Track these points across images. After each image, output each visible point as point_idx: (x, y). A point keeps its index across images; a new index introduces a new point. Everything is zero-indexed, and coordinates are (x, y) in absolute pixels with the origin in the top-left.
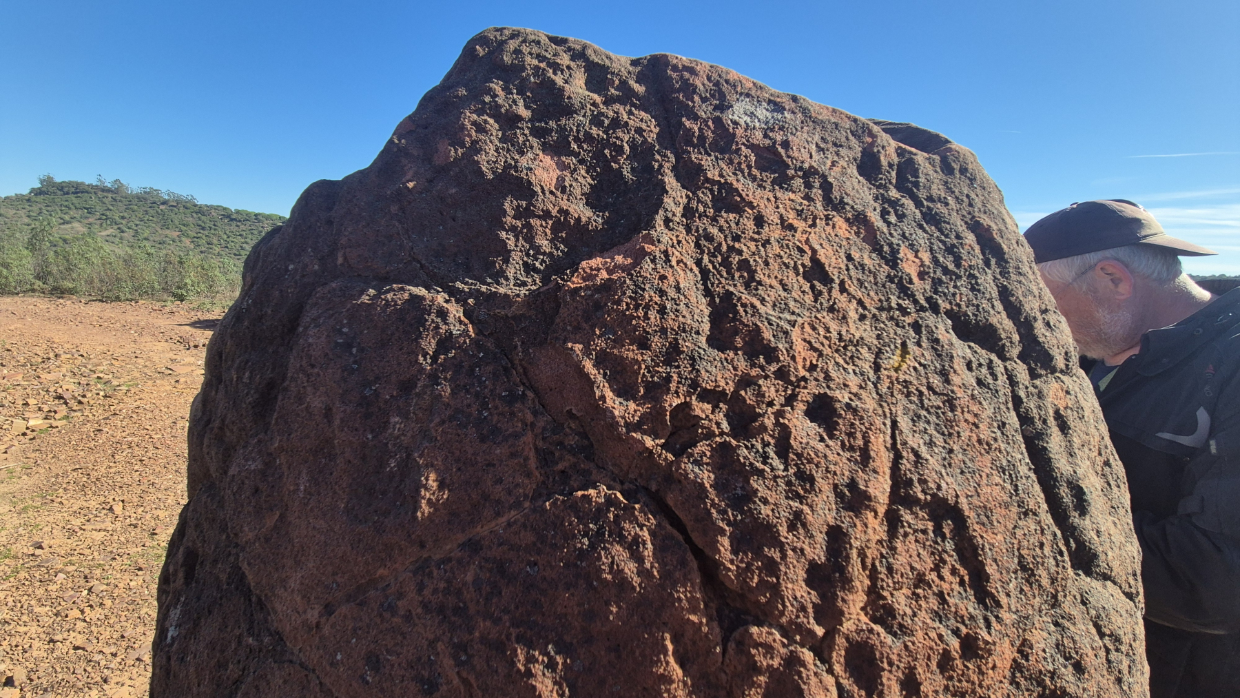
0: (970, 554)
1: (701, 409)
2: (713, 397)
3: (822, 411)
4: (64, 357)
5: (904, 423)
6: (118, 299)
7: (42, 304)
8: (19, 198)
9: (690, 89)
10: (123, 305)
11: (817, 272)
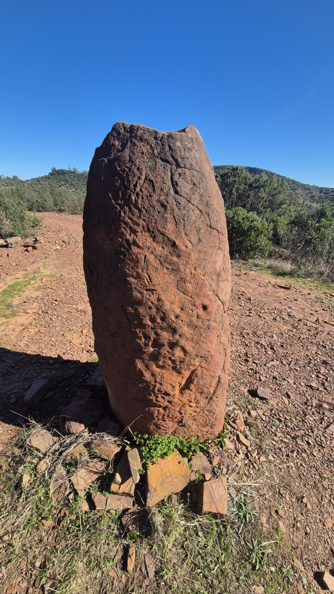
0: (153, 186)
1: (126, 169)
2: (127, 167)
3: (138, 169)
4: (64, 230)
5: (148, 171)
6: (77, 214)
7: (56, 215)
8: (46, 177)
9: (134, 129)
10: (78, 215)
11: (143, 153)
